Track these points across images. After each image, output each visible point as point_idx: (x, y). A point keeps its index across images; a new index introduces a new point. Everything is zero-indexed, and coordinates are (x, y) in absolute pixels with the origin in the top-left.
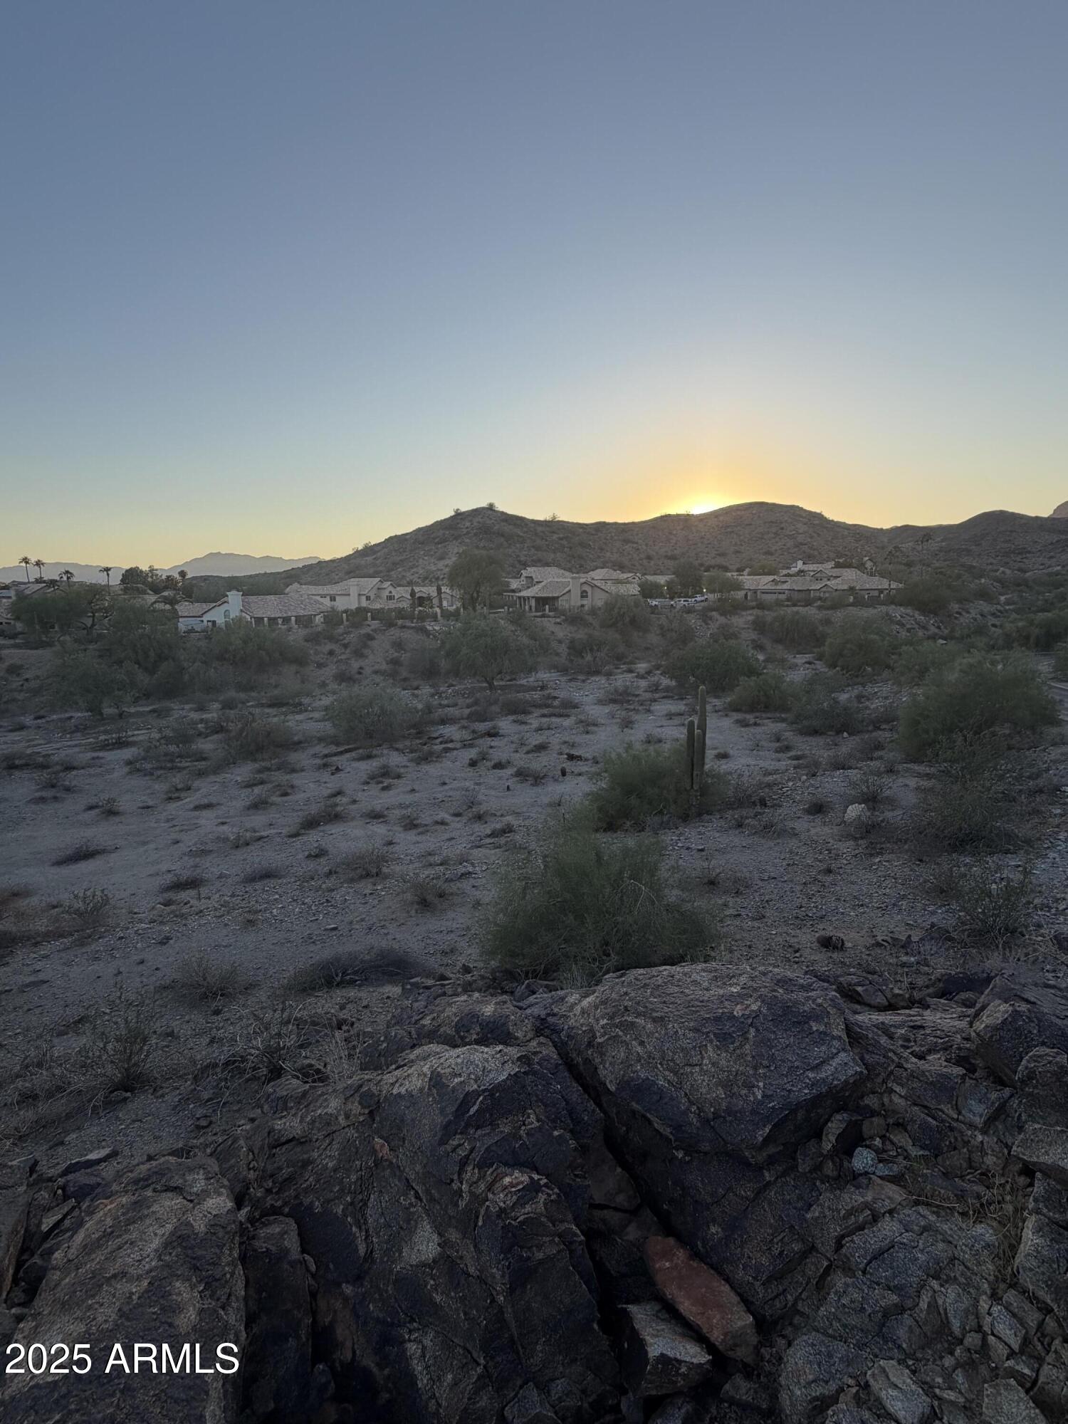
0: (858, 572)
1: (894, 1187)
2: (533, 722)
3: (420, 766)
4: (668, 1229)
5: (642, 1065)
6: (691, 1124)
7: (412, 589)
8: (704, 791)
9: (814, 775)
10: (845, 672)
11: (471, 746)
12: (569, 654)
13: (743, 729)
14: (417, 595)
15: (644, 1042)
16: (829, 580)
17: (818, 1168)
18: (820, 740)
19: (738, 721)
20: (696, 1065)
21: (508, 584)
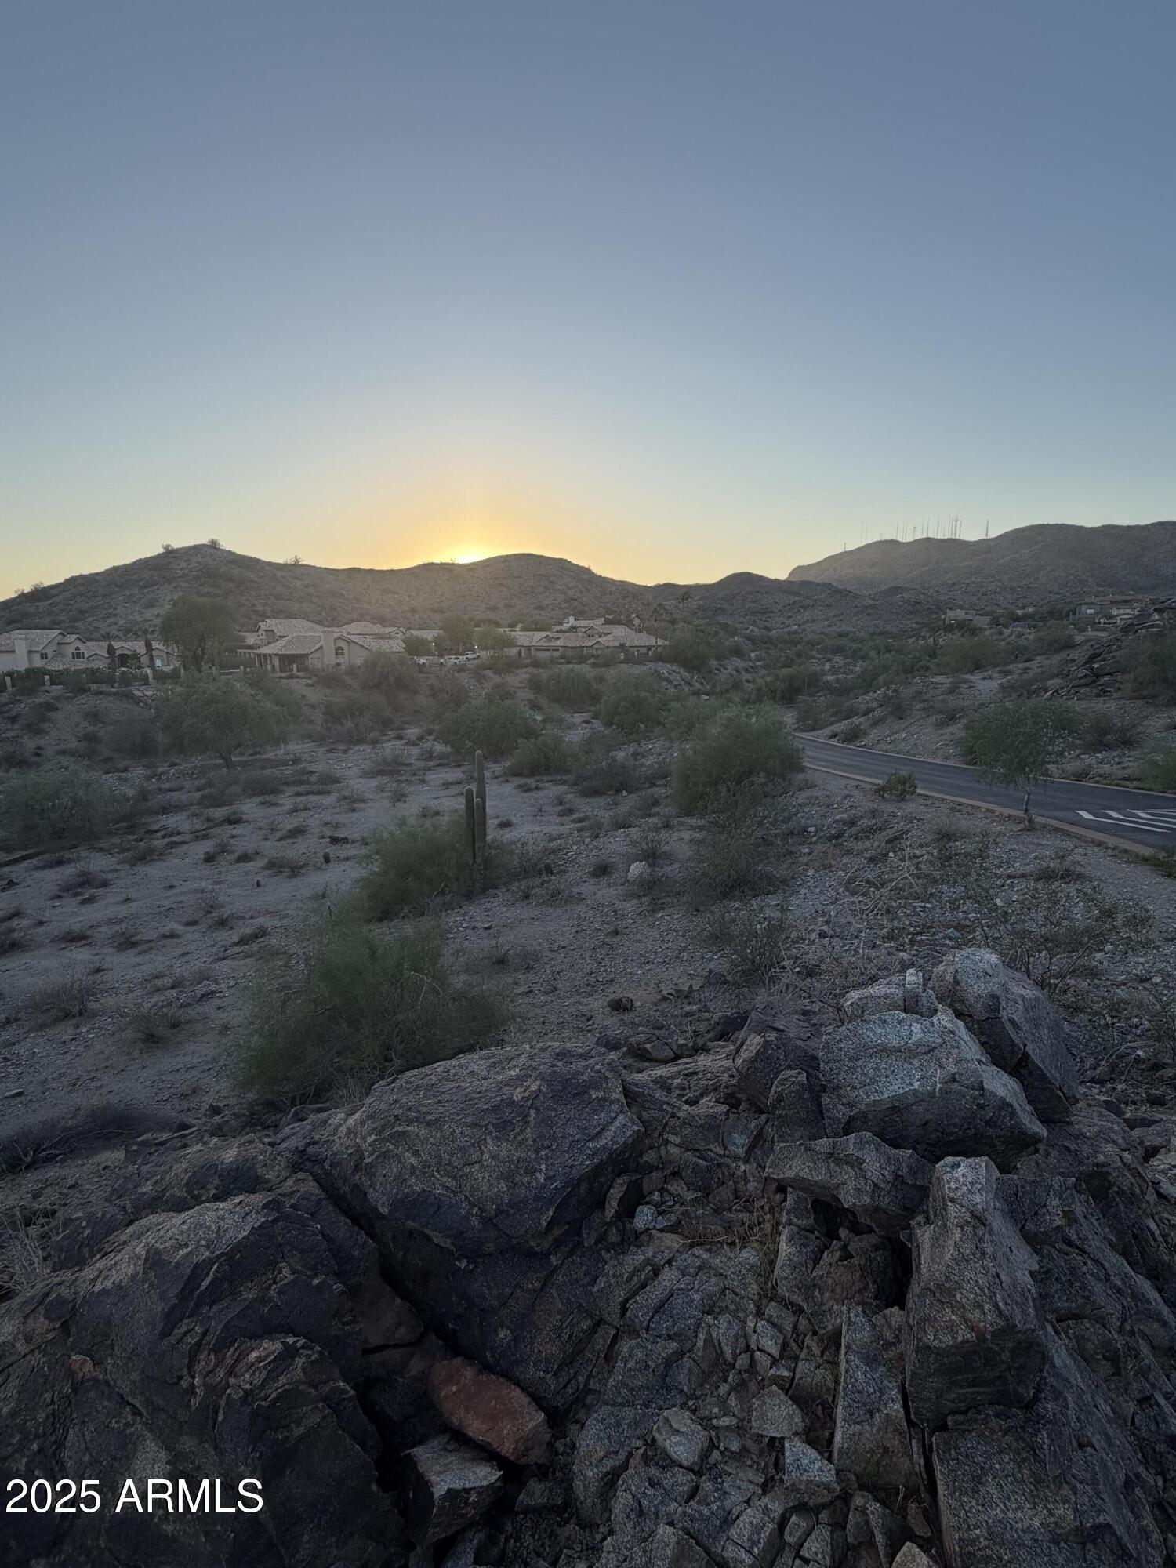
0: (627, 629)
1: (673, 1236)
2: (286, 802)
3: (136, 869)
4: (455, 1348)
5: (417, 1177)
6: (472, 1228)
7: (110, 646)
8: (487, 864)
9: (597, 837)
10: (620, 730)
11: (206, 837)
12: (326, 721)
13: (524, 794)
14: (118, 653)
15: (418, 1151)
16: (600, 636)
17: (602, 1238)
18: (601, 801)
19: (520, 787)
20: (476, 1162)
21: (243, 639)
